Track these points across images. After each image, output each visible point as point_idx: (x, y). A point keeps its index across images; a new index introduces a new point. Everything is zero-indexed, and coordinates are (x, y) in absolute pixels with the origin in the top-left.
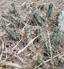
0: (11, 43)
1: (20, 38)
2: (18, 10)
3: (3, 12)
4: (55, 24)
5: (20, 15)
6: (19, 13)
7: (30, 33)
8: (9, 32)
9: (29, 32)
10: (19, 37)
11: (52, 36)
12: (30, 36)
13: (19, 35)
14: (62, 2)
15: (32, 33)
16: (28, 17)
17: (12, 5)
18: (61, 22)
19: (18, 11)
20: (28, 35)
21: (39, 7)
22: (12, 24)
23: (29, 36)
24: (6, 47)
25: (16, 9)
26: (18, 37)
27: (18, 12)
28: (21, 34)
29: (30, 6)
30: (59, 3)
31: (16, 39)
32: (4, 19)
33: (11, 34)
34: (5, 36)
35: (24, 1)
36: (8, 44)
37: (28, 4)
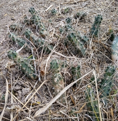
0: (23, 86)
1: (41, 77)
2: (39, 19)
3: (12, 20)
4: (106, 51)
5: (43, 30)
6: (41, 26)
7: (60, 73)
8: (21, 65)
9: (59, 71)
10: (39, 76)
11: (102, 80)
12: (60, 78)
13: (39, 72)
14: (116, 9)
15: (65, 73)
16: (57, 34)
17: (30, 11)
18: (116, 51)
19: (40, 22)
20: (58, 77)
21: (78, 17)
22: (27, 47)
23: (58, 79)
24: (12, 93)
25: (36, 17)
26: (37, 75)
27: (39, 24)
28: (43, 70)
29: (62, 13)
30: (112, 11)
31: (32, 77)
32: (14, 36)
33: (24, 68)
34: (12, 69)
35: (51, 2)
36: (18, 88)
37: (58, 8)
